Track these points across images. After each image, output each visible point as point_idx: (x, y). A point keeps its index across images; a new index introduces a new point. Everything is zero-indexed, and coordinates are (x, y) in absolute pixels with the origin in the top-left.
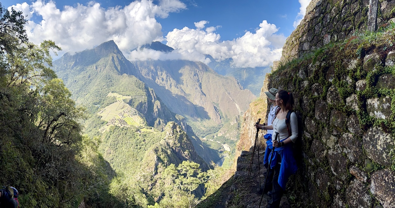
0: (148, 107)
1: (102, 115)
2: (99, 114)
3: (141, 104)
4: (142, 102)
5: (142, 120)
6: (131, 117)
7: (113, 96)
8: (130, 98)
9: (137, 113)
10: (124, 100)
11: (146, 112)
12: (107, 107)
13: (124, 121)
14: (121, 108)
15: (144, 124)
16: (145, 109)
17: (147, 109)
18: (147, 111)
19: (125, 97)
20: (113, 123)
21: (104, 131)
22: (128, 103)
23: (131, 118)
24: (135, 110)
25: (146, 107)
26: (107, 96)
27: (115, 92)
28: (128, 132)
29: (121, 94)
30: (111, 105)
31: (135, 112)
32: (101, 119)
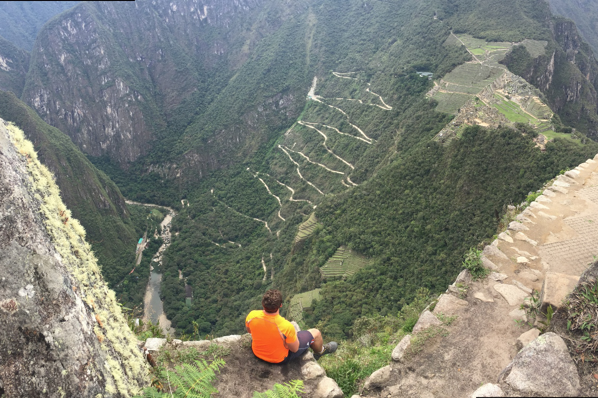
0: (554, 71)
1: (437, 98)
2: (429, 95)
4: (539, 56)
5: (544, 109)
6: (513, 100)
7: (460, 46)
8: (505, 48)
9: (528, 88)
10: (491, 55)
11: (548, 86)
13: (498, 111)
14: (485, 76)
15: (550, 120)
16: (546, 77)
17: (550, 78)
18: (550, 82)
19: (493, 47)
20: (471, 119)
22: (501, 63)
23: (513, 103)
24: (523, 80)
25: (550, 72)
26: (444, 45)
27: (464, 32)
28: (511, 141)
29: (481, 38)
30: (456, 70)
31: (524, 87)
32: (437, 110)
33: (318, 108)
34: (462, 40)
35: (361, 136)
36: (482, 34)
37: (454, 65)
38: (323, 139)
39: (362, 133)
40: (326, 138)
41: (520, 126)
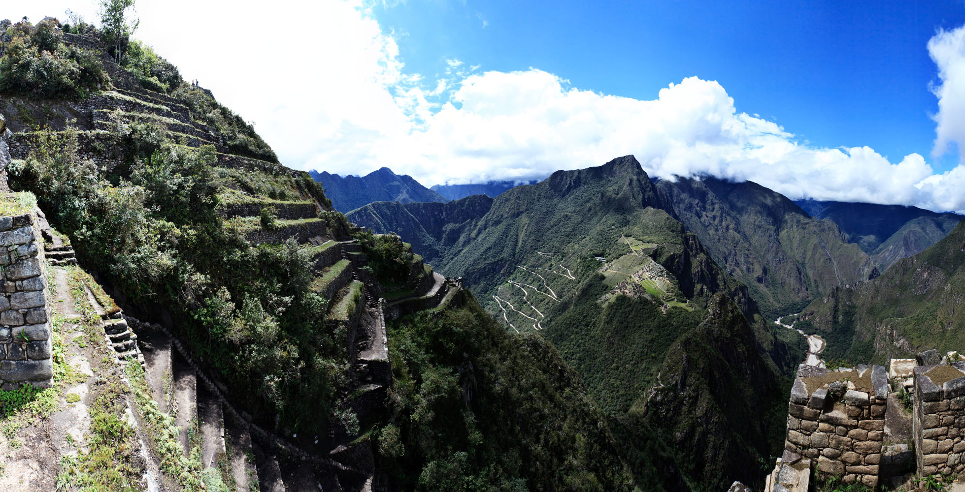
0: (684, 263)
1: (606, 274)
2: (600, 271)
3: (672, 258)
4: (674, 254)
5: (671, 285)
6: (653, 280)
7: (626, 244)
8: (654, 246)
9: (664, 273)
10: (644, 250)
12: (614, 261)
13: (641, 286)
14: (638, 263)
15: (674, 294)
16: (678, 266)
17: (681, 267)
18: (681, 270)
19: (646, 246)
20: (622, 290)
21: (607, 304)
22: (650, 256)
23: (653, 282)
24: (662, 267)
25: (681, 263)
26: (616, 243)
27: (630, 236)
28: (645, 307)
29: (639, 240)
30: (621, 258)
31: (662, 272)
32: (604, 282)
33: (523, 273)
34: (627, 241)
35: (552, 295)
36: (641, 238)
37: (621, 255)
38: (524, 295)
39: (553, 293)
40: (526, 293)
41: (653, 296)
